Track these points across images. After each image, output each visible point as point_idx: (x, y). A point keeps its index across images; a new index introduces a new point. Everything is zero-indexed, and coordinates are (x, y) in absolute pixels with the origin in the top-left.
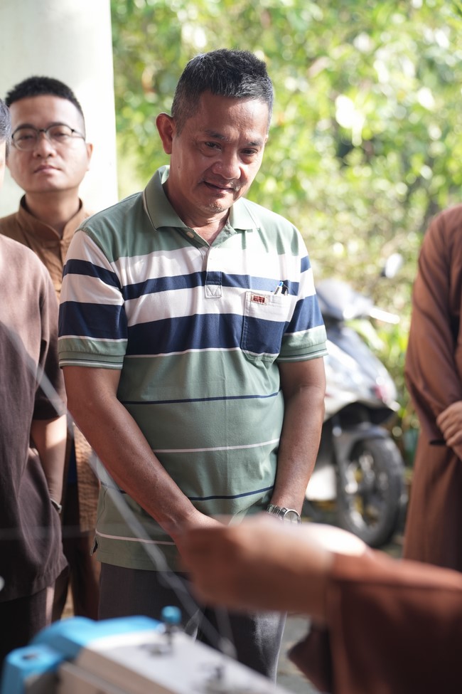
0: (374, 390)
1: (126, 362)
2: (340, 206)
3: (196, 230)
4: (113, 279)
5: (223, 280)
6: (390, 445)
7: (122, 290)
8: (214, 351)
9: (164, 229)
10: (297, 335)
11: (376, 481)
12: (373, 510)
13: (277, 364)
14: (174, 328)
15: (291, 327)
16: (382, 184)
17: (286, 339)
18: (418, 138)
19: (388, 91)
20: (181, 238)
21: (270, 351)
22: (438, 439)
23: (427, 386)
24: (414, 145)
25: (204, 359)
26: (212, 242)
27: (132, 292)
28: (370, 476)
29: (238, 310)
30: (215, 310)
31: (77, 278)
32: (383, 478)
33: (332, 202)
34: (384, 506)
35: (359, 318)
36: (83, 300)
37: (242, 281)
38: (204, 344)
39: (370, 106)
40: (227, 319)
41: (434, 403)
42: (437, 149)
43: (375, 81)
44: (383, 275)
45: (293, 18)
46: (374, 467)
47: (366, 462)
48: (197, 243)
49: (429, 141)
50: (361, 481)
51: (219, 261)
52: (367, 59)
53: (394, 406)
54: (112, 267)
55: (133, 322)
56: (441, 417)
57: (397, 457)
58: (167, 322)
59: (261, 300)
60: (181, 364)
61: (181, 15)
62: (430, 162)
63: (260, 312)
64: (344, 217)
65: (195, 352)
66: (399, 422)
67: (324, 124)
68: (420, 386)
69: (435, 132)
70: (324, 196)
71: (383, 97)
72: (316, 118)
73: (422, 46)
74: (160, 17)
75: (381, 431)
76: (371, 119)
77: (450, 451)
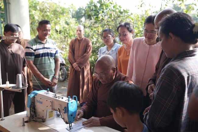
0: (63, 62)
1: (34, 59)
2: (56, 39)
3: (42, 42)
4: (32, 49)
5: (47, 48)
6: (65, 68)
7: (34, 50)
8: (46, 57)
9: (39, 42)
10: (56, 55)
11: (63, 73)
12: (63, 76)
13: (54, 59)
14: (41, 55)
15: (55, 54)
16: (61, 36)
17: (55, 55)
18: (66, 31)
19: (62, 25)
20: (41, 43)
21: (53, 57)
22: (73, 67)
23: (71, 61)
24: (65, 31)
25: (45, 58)
26: (45, 43)
27: (35, 50)
28: (62, 72)
29: (49, 52)
30: (46, 52)
31: (27, 49)
32: (64, 72)
33: (56, 38)
34: (64, 76)
35: (60, 53)
36: (28, 52)
37: (49, 48)
38: (45, 56)
39: (60, 27)
40: (48, 53)
41: (72, 63)
42: (68, 32)
43: (60, 24)
44: (63, 47)
45: (50, 16)
46: (63, 71)
47: (62, 71)
48: (43, 44)
49: (67, 31)
50: (61, 73)
51: (46, 46)
52: (59, 21)
53: (65, 64)
54: (32, 47)
55: (35, 54)
56: (73, 65)
57: (66, 70)
58: (40, 54)
59: (51, 50)
60: (42, 59)
61: (35, 15)
62: (67, 34)
63: (52, 52)
64: (57, 40)
65: (44, 57)
66: (66, 66)
67: (54, 29)
68: (70, 61)
69: (68, 30)
70: (54, 38)
71: (61, 26)
72: (53, 28)
73: (65, 20)
74: (32, 15)
75: (63, 67)
76: (60, 28)
77: (74, 69)
